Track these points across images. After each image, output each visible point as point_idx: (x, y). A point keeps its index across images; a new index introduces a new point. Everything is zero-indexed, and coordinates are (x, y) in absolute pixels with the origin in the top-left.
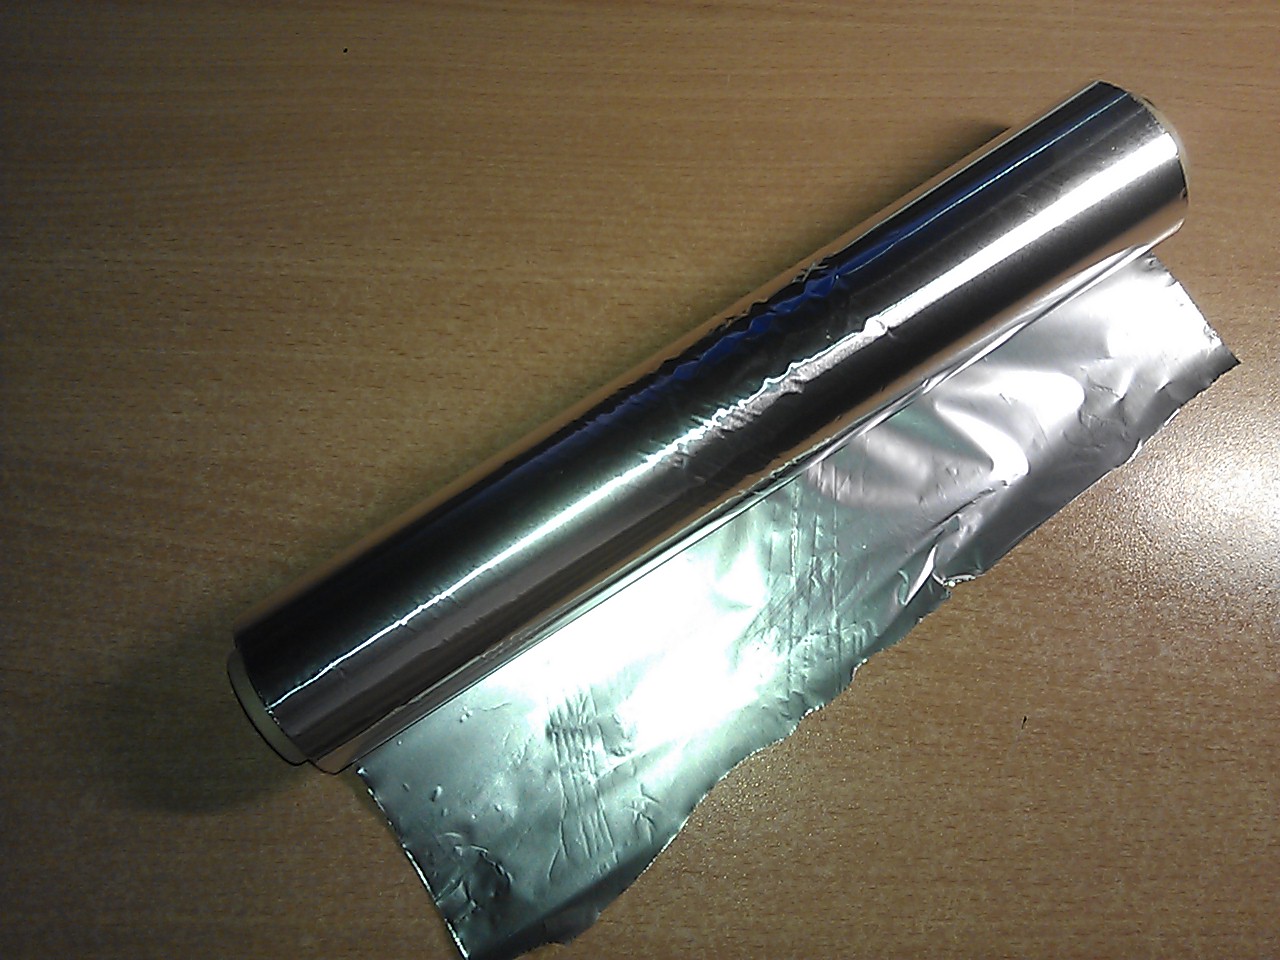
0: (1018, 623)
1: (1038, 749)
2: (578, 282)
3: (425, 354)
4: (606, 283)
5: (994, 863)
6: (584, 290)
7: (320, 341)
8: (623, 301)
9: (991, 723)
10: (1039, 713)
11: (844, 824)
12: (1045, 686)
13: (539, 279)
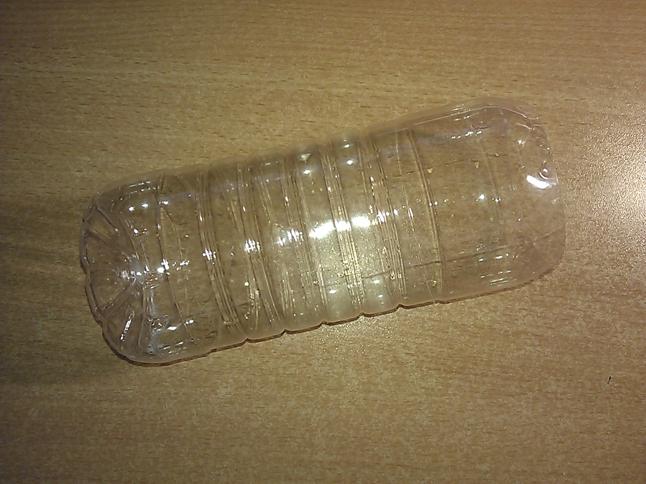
0: (609, 319)
1: (617, 397)
2: (335, 91)
3: (237, 137)
4: (353, 91)
5: (586, 464)
6: (338, 96)
7: (169, 126)
8: (364, 104)
9: (590, 380)
10: (619, 375)
11: (496, 439)
12: (623, 358)
13: (309, 88)
